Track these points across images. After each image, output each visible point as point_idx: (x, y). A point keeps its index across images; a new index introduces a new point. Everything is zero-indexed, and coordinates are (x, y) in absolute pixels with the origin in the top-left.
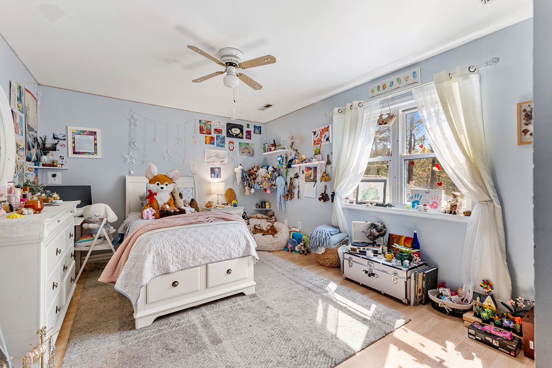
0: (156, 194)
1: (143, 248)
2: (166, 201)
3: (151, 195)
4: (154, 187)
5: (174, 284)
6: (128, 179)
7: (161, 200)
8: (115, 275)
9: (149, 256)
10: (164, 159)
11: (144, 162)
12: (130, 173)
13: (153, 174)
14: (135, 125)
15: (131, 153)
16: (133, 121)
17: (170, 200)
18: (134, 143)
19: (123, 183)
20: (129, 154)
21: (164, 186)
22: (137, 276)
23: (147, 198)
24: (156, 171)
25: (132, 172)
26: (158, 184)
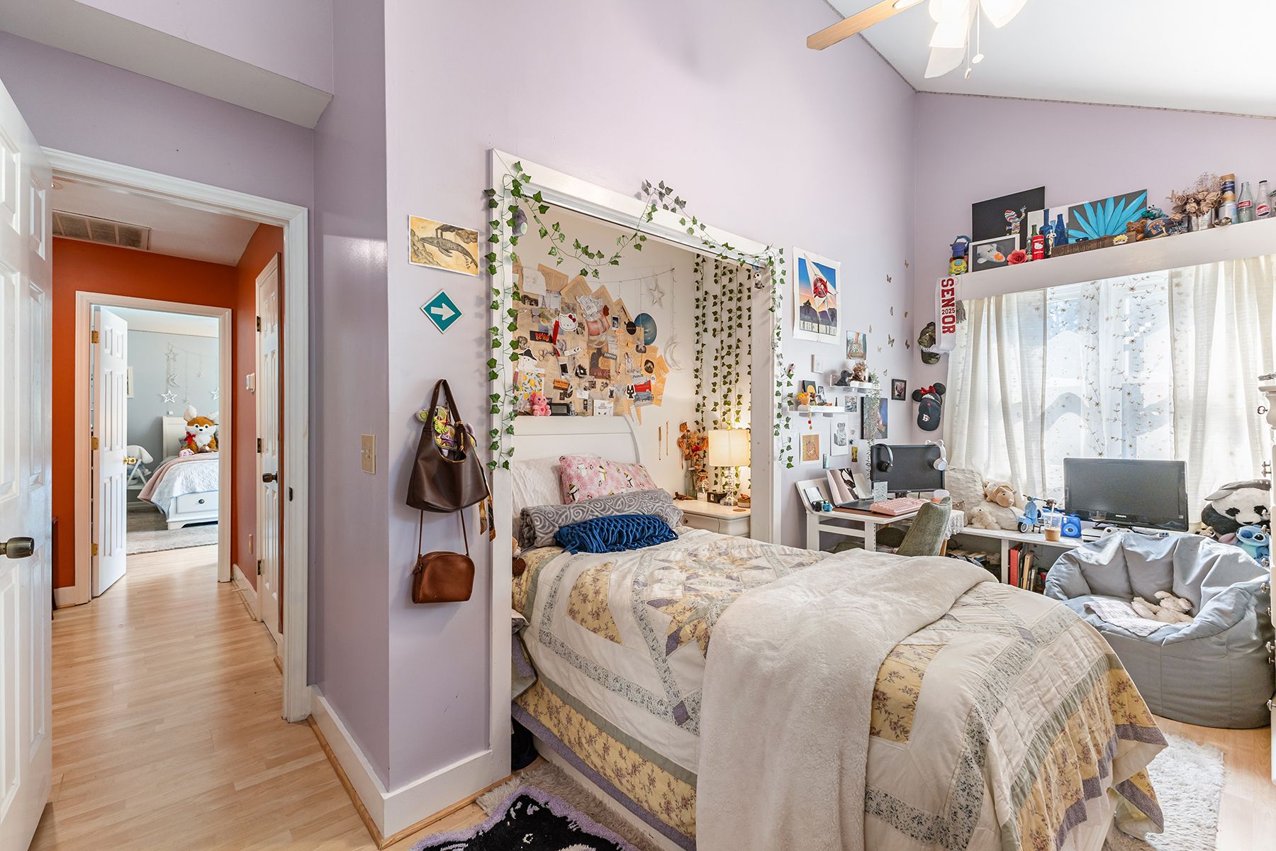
0: (194, 436)
1: (174, 474)
2: (206, 443)
3: (190, 437)
4: (193, 429)
5: (201, 502)
6: (166, 420)
7: (201, 442)
8: (151, 494)
9: (178, 478)
10: (213, 397)
11: (185, 401)
12: (168, 413)
13: (191, 417)
14: (175, 361)
15: (169, 391)
16: (171, 356)
17: (211, 442)
18: (172, 380)
19: (159, 425)
20: (167, 392)
21: (203, 428)
22: (168, 493)
23: (186, 439)
24: (194, 413)
25: (171, 413)
26: (197, 426)
